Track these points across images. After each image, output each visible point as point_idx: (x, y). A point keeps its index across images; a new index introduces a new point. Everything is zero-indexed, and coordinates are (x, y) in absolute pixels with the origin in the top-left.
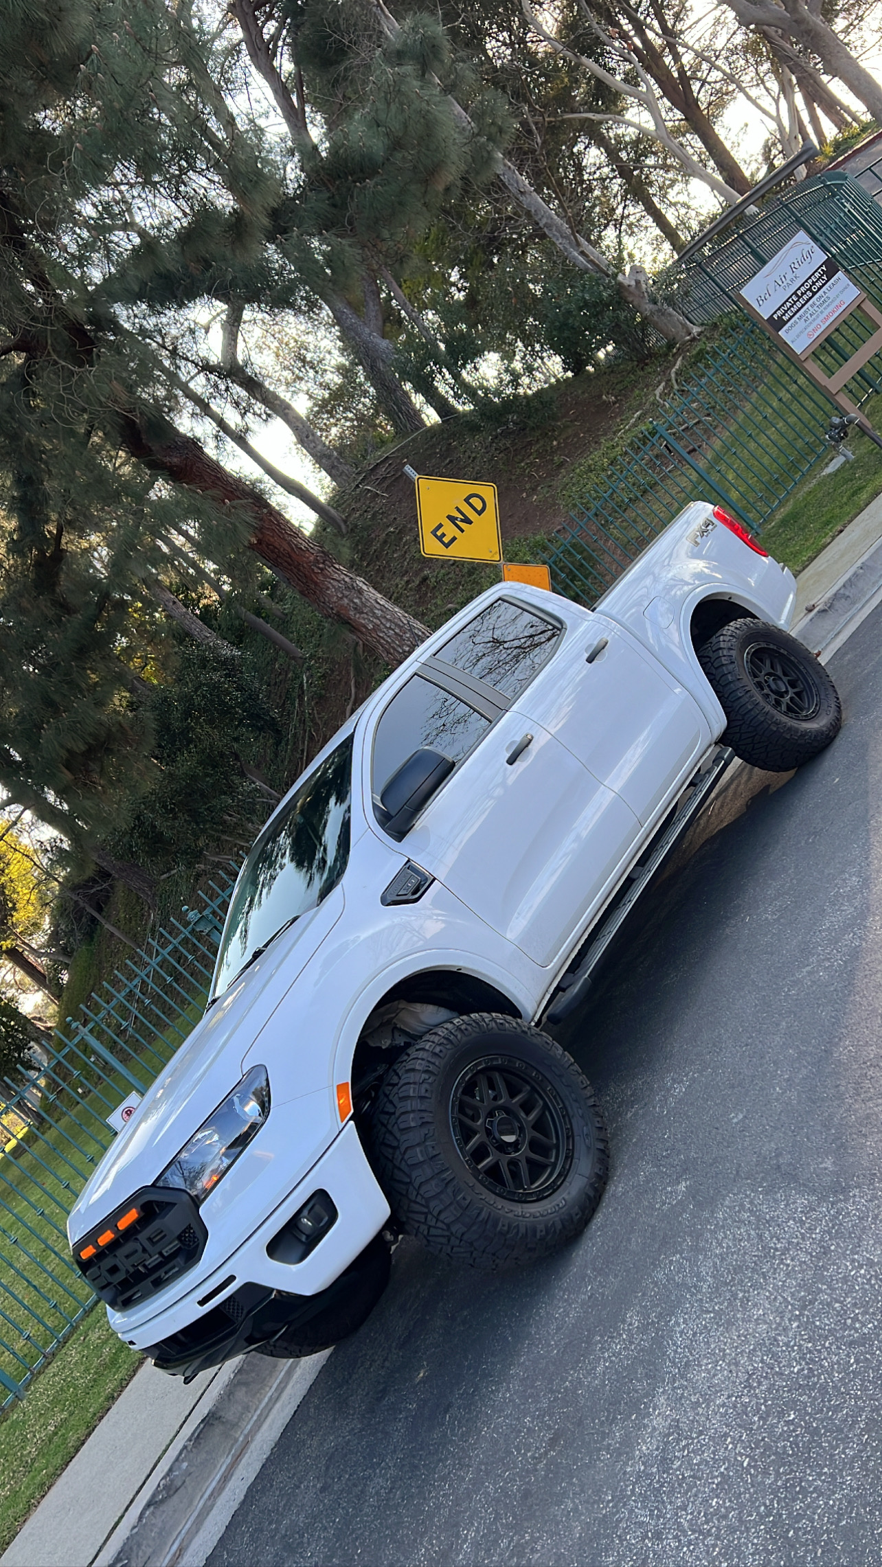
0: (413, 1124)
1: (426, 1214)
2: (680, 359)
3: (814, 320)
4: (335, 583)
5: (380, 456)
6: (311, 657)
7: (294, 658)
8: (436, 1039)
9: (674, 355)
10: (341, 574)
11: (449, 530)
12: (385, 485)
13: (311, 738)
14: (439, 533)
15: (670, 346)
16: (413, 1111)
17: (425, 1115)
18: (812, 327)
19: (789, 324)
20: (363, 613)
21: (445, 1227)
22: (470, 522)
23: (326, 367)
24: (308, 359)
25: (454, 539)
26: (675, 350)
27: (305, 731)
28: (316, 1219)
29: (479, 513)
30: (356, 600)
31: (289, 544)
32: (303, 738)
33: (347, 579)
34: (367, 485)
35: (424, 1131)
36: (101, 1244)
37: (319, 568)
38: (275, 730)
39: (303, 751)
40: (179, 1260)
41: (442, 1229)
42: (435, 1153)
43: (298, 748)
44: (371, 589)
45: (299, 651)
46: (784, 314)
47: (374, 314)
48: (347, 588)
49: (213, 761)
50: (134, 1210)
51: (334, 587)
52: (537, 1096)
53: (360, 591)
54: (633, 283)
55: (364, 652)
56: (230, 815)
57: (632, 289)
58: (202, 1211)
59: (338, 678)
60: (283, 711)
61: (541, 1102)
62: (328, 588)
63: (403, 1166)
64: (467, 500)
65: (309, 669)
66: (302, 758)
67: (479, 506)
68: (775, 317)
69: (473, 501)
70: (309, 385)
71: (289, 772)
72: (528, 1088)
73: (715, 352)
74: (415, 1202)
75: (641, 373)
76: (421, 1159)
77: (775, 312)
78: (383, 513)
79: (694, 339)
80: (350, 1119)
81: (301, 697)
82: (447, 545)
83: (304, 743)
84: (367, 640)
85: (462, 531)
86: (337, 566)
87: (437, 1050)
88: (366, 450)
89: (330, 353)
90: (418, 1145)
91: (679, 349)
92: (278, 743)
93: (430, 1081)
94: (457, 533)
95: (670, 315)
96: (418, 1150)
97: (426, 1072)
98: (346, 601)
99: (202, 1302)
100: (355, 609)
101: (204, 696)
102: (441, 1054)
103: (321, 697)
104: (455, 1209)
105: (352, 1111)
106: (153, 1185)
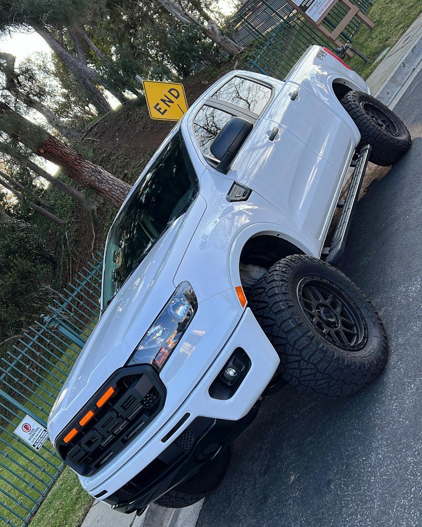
0: (283, 308)
1: (299, 361)
2: (237, 61)
3: (321, 6)
4: (87, 169)
5: (93, 124)
6: (69, 223)
7: (59, 224)
8: (281, 265)
9: (233, 61)
10: (88, 165)
11: (163, 107)
12: (98, 136)
13: (73, 262)
14: (158, 108)
15: (231, 57)
16: (281, 301)
17: (289, 302)
18: (321, 9)
19: (309, 8)
20: (103, 183)
21: (313, 367)
22: (173, 102)
23: (56, 94)
24: (47, 91)
25: (166, 110)
26: (234, 58)
27: (69, 259)
28: (237, 367)
29: (177, 98)
30: (99, 177)
31: (61, 152)
32: (69, 263)
33: (93, 167)
34: (88, 137)
35: (290, 310)
36: (82, 425)
37: (78, 162)
38: (53, 262)
39: (69, 269)
40: (145, 417)
41: (311, 369)
42: (300, 322)
43: (66, 268)
44: (105, 171)
45: (62, 221)
46: (307, 4)
47: (82, 58)
48: (93, 171)
49: (24, 276)
50: (111, 388)
51: (86, 171)
52: (337, 300)
53: (100, 172)
54: (210, 28)
55: (98, 214)
56: (37, 303)
57: (210, 31)
58: (162, 375)
59: (85, 230)
60: (56, 252)
61: (340, 303)
62: (83, 172)
63: (281, 334)
64: (169, 91)
65: (68, 228)
66: (69, 273)
67: (176, 95)
68: (303, 5)
69: (172, 92)
70: (48, 103)
71: (63, 281)
72: (332, 295)
73: (254, 56)
74: (292, 355)
75: (219, 70)
76: (293, 326)
77: (302, 3)
78: (98, 149)
79: (242, 52)
80: (247, 307)
81: (65, 244)
82: (163, 114)
83: (69, 265)
84: (106, 197)
85: (169, 107)
86: (87, 161)
87: (284, 269)
88: (84, 124)
89: (57, 86)
90: (290, 318)
91: (235, 58)
92: (55, 269)
93: (285, 285)
94: (167, 108)
95: (229, 42)
96: (290, 321)
97: (282, 280)
98: (93, 178)
99: (164, 440)
100: (99, 181)
101: (16, 244)
102: (287, 272)
103: (76, 241)
104: (320, 353)
105: (247, 302)
106: (125, 366)
